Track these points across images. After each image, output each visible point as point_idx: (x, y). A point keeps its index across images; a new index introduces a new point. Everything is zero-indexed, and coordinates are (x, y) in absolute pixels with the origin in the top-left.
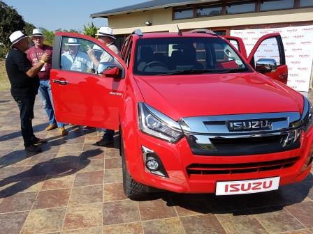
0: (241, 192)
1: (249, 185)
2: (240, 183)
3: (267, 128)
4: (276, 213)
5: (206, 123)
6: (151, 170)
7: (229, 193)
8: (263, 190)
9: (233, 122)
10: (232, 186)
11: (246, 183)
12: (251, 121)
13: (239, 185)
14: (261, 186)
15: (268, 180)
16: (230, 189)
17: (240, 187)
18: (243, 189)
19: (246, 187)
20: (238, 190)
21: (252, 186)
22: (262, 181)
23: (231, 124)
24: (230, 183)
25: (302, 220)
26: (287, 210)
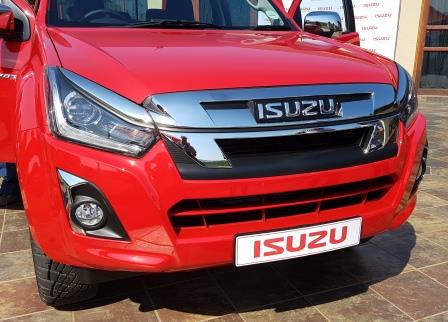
0: (287, 255)
1: (303, 237)
2: (285, 234)
3: (332, 115)
4: (356, 299)
5: (206, 106)
6: (86, 228)
7: (263, 259)
8: (330, 247)
9: (264, 102)
10: (268, 243)
11: (296, 234)
12: (300, 99)
13: (281, 239)
14: (327, 239)
15: (338, 226)
16: (264, 249)
17: (283, 244)
18: (290, 248)
19: (296, 243)
20: (280, 250)
21: (309, 240)
22: (327, 228)
23: (260, 106)
24: (263, 238)
25: (405, 306)
26: (376, 291)
